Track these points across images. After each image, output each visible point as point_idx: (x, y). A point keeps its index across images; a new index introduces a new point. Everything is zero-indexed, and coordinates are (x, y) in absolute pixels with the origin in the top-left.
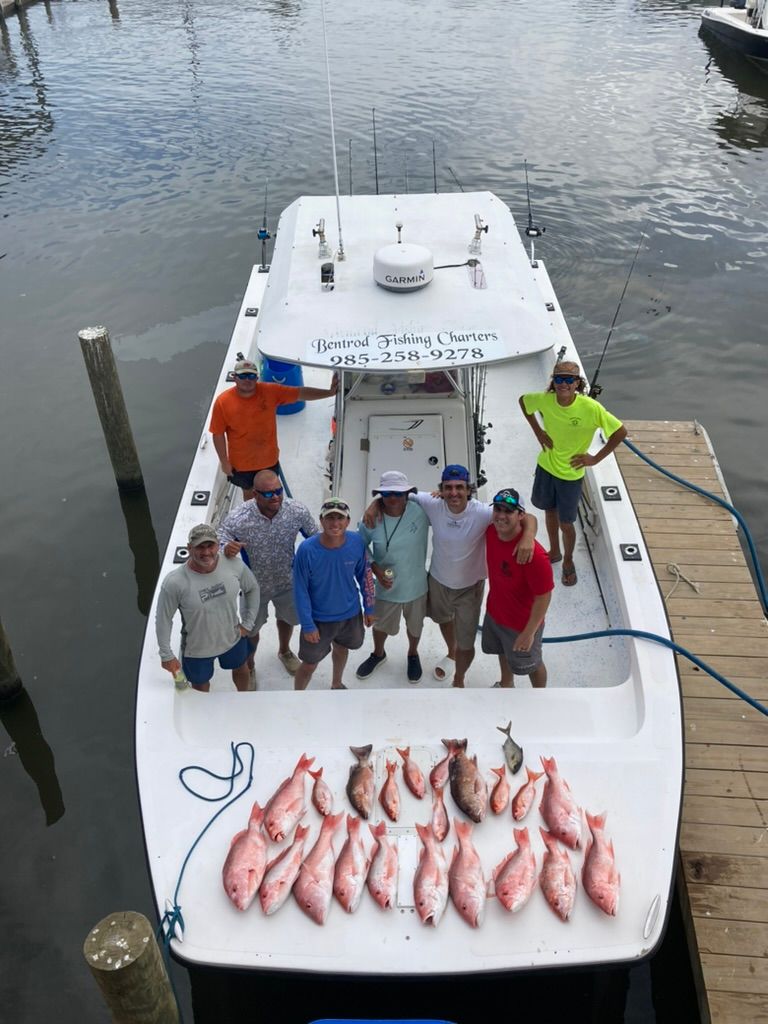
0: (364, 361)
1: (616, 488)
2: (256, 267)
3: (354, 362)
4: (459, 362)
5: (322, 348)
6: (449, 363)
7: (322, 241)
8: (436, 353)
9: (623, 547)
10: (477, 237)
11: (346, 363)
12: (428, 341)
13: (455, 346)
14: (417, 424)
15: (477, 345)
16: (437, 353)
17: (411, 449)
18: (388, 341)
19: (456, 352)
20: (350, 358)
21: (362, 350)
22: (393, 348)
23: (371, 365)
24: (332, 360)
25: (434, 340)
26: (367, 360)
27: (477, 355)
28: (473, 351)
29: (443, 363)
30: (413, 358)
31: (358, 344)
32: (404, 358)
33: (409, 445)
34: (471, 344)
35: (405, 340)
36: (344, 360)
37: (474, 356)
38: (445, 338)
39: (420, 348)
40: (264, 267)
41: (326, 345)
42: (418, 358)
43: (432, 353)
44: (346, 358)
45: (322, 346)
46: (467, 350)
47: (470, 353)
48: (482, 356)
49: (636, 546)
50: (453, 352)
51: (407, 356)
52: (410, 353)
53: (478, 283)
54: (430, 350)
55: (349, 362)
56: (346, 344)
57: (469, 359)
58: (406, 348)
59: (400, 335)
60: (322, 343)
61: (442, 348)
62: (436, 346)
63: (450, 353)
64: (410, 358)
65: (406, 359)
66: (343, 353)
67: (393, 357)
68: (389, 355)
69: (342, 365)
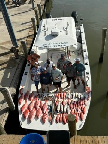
4: (62, 47)
7: (45, 28)
9: (87, 72)
10: (67, 26)
12: (58, 44)
13: (62, 44)
14: (58, 54)
21: (49, 45)
22: (53, 45)
23: (50, 48)
24: (44, 47)
25: (59, 44)
29: (60, 47)
33: (57, 57)
34: (64, 44)
38: (61, 43)
43: (58, 46)
45: (43, 45)
48: (66, 46)
49: (89, 72)
53: (67, 34)
56: (47, 44)
57: (64, 47)
58: (55, 45)
59: (54, 43)
61: (60, 45)
65: (55, 47)
66: (46, 46)
69: (46, 48)
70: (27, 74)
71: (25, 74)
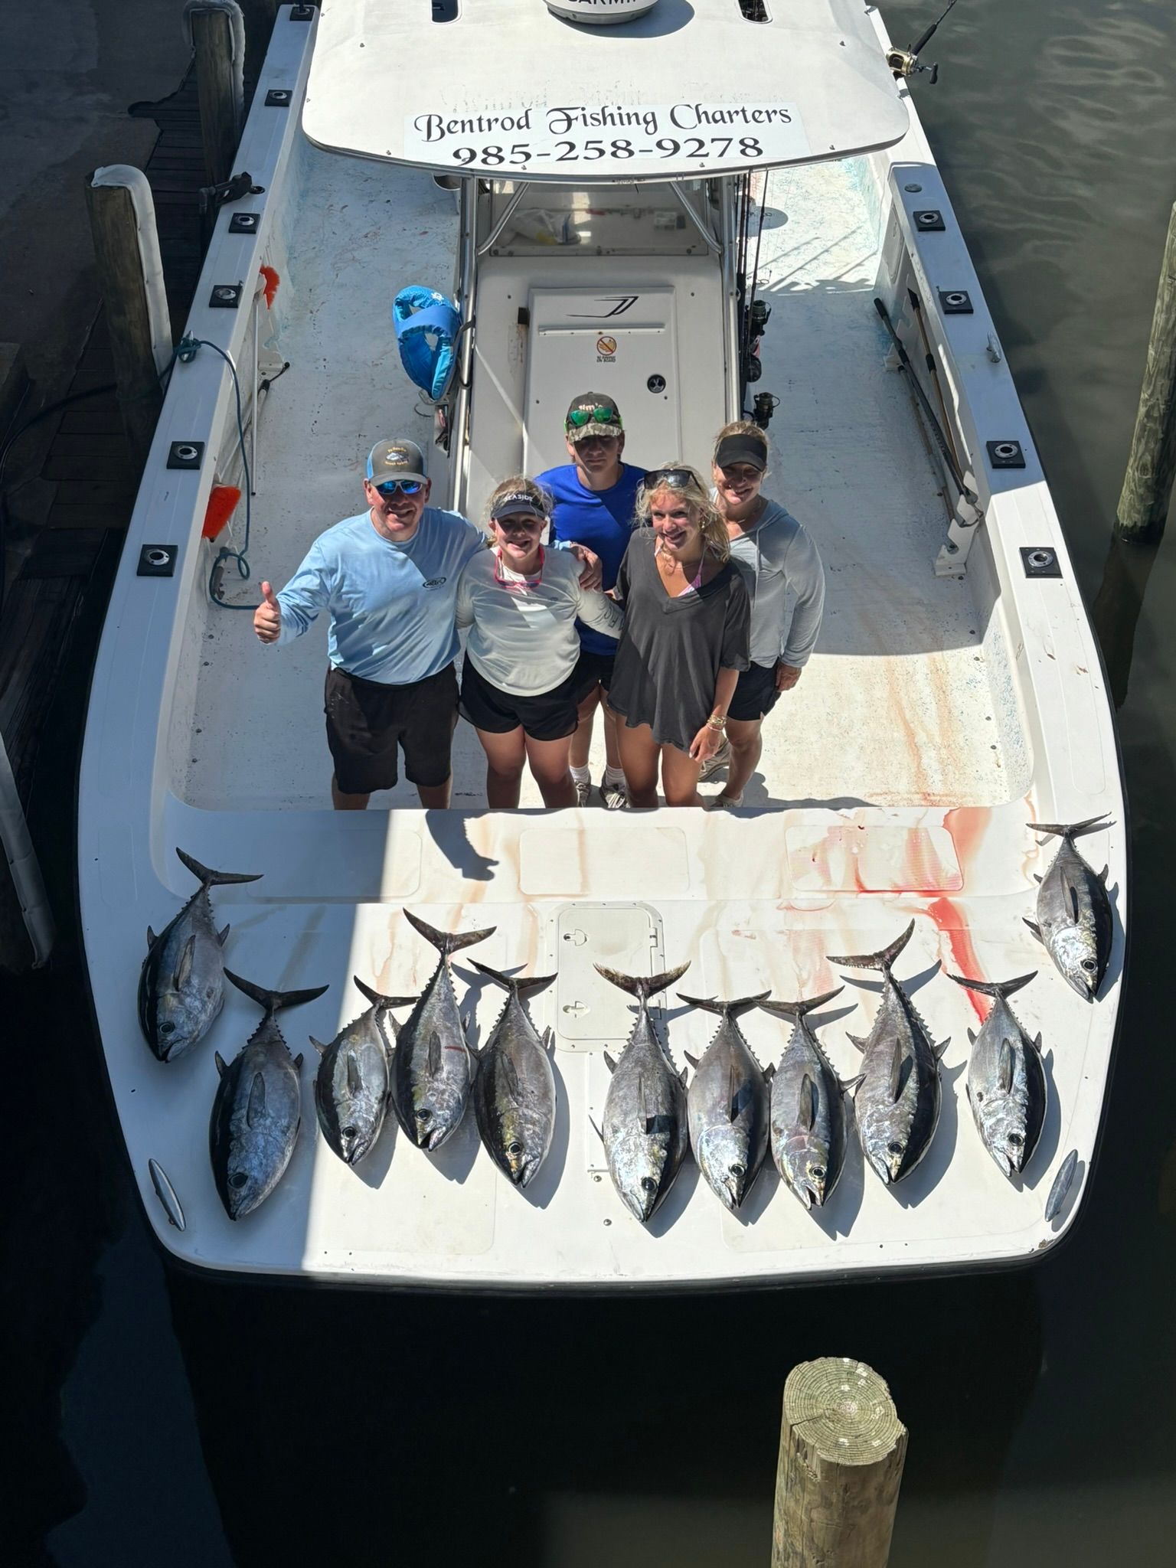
0: (523, 157)
1: (1016, 443)
2: (285, 10)
3: (501, 159)
4: (712, 163)
5: (436, 132)
6: (694, 165)
8: (665, 144)
9: (1025, 552)
11: (484, 161)
12: (651, 121)
13: (706, 131)
15: (751, 131)
16: (671, 146)
17: (613, 359)
18: (569, 120)
19: (707, 142)
20: (494, 151)
21: (517, 136)
22: (579, 134)
23: (534, 166)
24: (456, 155)
25: (664, 120)
26: (528, 156)
27: (749, 151)
28: (742, 142)
29: (681, 163)
30: (620, 153)
31: (508, 124)
32: (602, 152)
33: (607, 351)
34: (738, 129)
35: (604, 118)
36: (480, 156)
37: (743, 152)
38: (686, 117)
39: (634, 134)
40: (302, 9)
41: (444, 126)
42: (631, 153)
43: (659, 145)
44: (485, 151)
45: (435, 128)
46: (730, 140)
47: (736, 147)
48: (760, 152)
49: (1051, 551)
50: (701, 144)
51: (609, 149)
52: (614, 144)
54: (657, 137)
55: (491, 160)
56: (485, 125)
57: (734, 159)
58: (607, 134)
59: (593, 109)
60: (435, 121)
61: (680, 136)
62: (666, 130)
63: (696, 145)
64: (614, 154)
65: (608, 155)
66: (478, 141)
67: (579, 151)
68: (572, 147)
69: (476, 164)
70: (167, 571)
71: (146, 569)
